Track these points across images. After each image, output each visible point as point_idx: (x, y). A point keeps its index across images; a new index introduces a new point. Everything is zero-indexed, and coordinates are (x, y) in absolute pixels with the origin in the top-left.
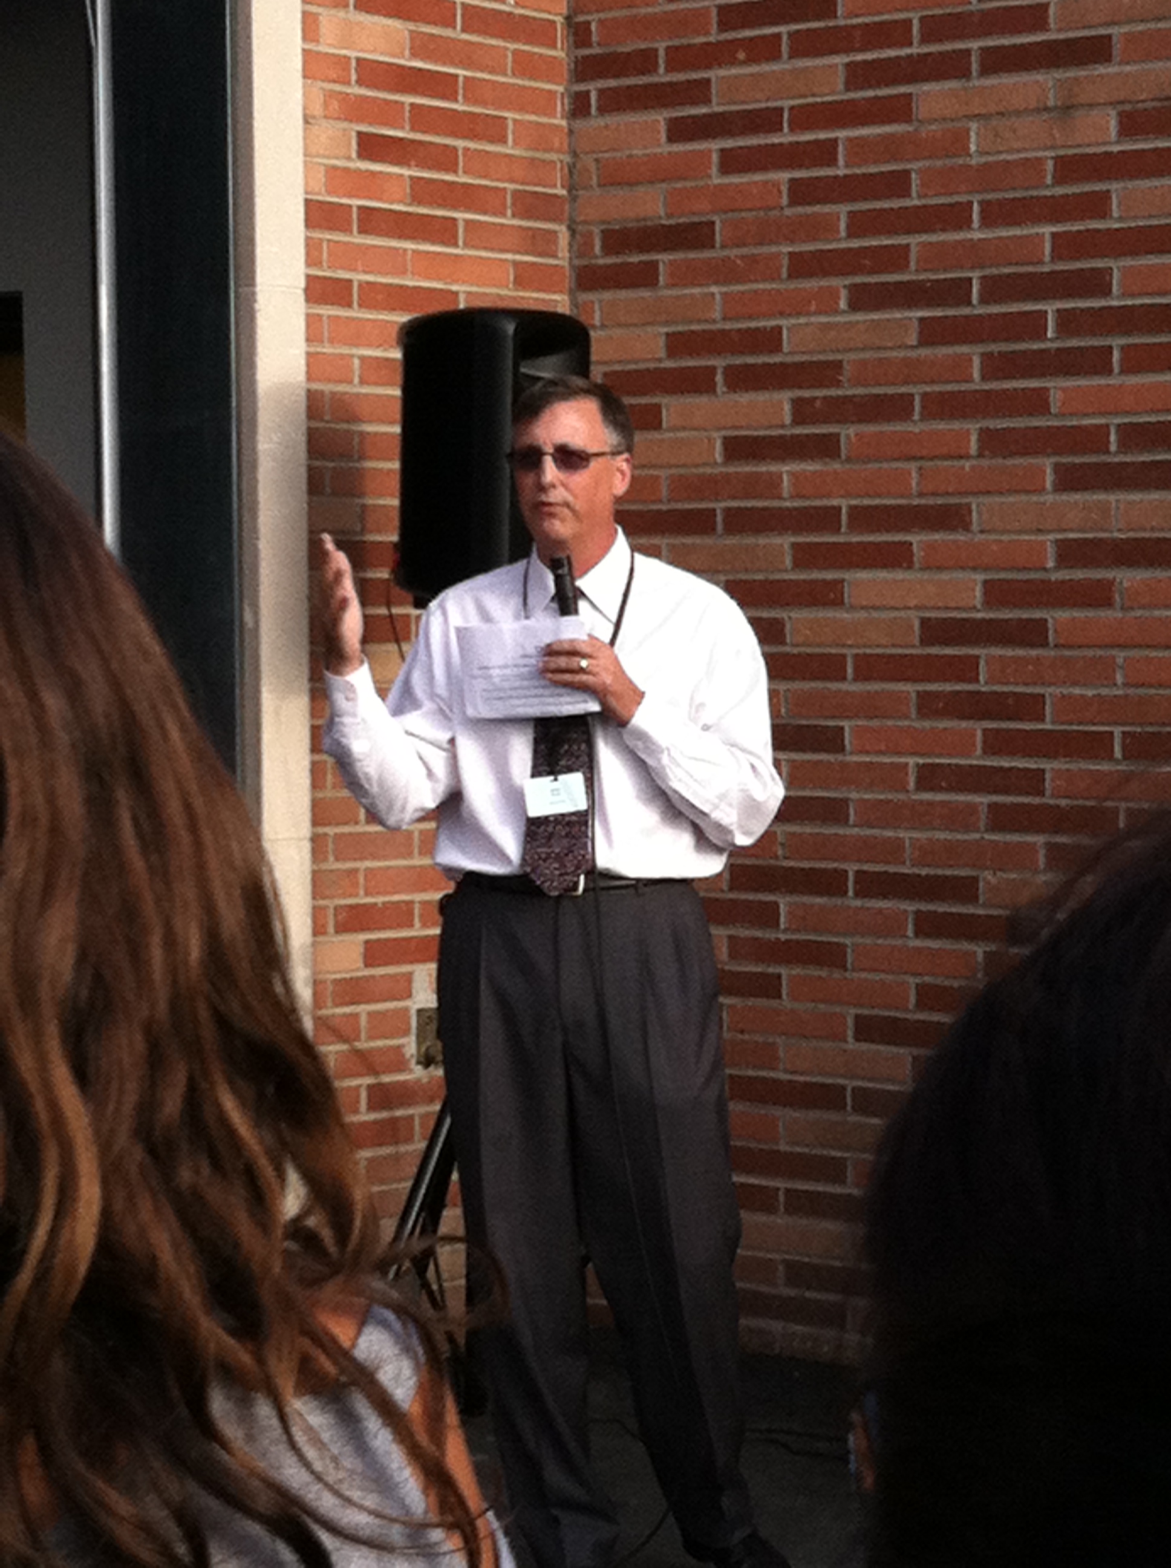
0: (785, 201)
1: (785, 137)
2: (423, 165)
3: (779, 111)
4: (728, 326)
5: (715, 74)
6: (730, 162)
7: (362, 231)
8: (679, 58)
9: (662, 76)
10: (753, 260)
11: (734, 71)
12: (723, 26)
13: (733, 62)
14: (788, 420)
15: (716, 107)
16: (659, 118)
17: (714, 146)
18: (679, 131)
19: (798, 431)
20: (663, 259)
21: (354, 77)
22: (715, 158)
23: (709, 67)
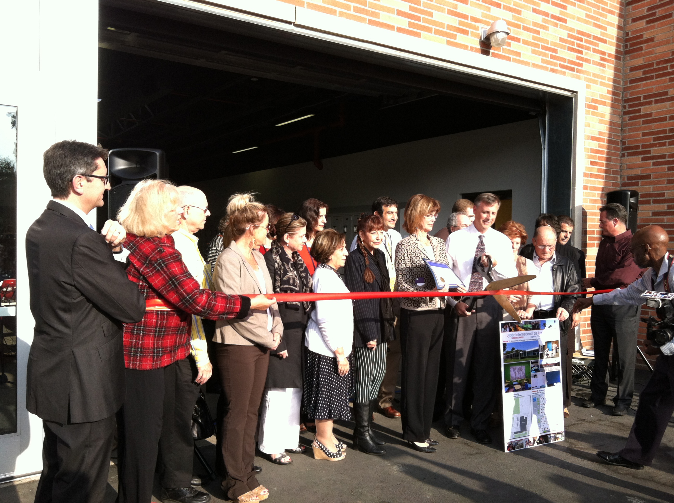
0: (666, 170)
1: (667, 159)
2: (600, 166)
3: (666, 155)
4: (653, 192)
5: (652, 149)
6: (654, 164)
7: (590, 177)
8: (644, 147)
9: (641, 149)
10: (659, 181)
11: (656, 148)
12: (654, 141)
13: (656, 147)
14: (666, 209)
15: (652, 155)
16: (640, 157)
17: (652, 161)
18: (643, 159)
19: (668, 211)
20: (640, 181)
21: (590, 151)
22: (652, 164)
23: (651, 148)
